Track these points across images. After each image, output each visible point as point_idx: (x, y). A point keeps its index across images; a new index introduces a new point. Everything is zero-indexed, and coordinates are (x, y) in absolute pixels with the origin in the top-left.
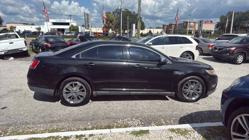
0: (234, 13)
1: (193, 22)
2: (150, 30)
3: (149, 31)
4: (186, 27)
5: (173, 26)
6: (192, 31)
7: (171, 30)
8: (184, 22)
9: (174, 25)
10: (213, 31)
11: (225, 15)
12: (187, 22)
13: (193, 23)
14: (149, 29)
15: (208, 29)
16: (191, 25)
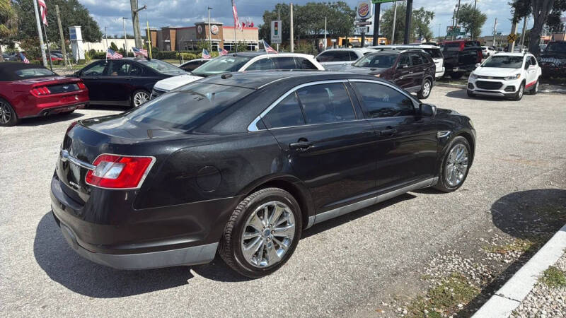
0: (292, 7)
1: (217, 25)
2: (112, 44)
3: (110, 45)
4: (203, 35)
5: (172, 33)
6: (216, 44)
7: (169, 43)
8: (197, 25)
9: (175, 31)
10: (256, 44)
11: (270, 12)
12: (203, 25)
13: (216, 27)
14: (110, 41)
15: (248, 41)
16: (214, 32)
